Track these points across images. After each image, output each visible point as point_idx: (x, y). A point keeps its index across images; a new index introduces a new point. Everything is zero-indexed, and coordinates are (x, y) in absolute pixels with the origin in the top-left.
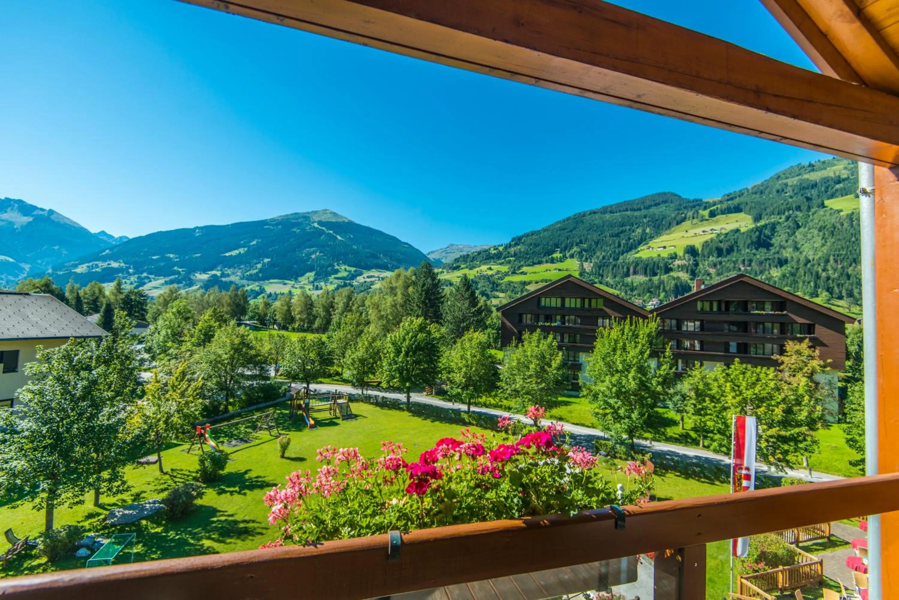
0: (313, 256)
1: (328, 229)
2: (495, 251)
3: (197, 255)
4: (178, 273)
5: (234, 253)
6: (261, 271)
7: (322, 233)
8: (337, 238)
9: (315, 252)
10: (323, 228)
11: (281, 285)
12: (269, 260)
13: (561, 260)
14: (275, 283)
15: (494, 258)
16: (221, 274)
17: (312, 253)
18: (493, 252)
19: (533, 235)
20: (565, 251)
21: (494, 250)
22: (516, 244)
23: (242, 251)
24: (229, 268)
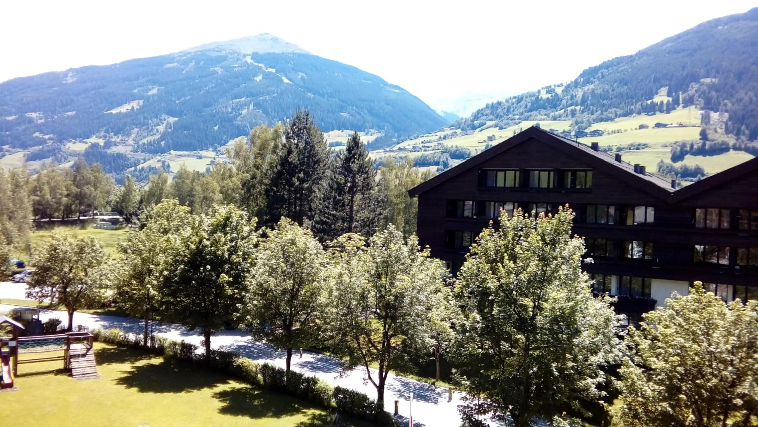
0: (244, 112)
1: (267, 66)
2: (549, 96)
3: (70, 113)
4: (42, 142)
5: (124, 109)
6: (164, 137)
7: (257, 71)
8: (283, 81)
9: (246, 105)
10: (260, 65)
11: (194, 160)
12: (177, 119)
13: (669, 108)
14: (185, 156)
15: (545, 108)
16: (105, 143)
17: (242, 106)
18: (544, 96)
19: (618, 63)
20: (677, 92)
21: (547, 92)
22: (587, 82)
23: (135, 105)
24: (116, 134)
